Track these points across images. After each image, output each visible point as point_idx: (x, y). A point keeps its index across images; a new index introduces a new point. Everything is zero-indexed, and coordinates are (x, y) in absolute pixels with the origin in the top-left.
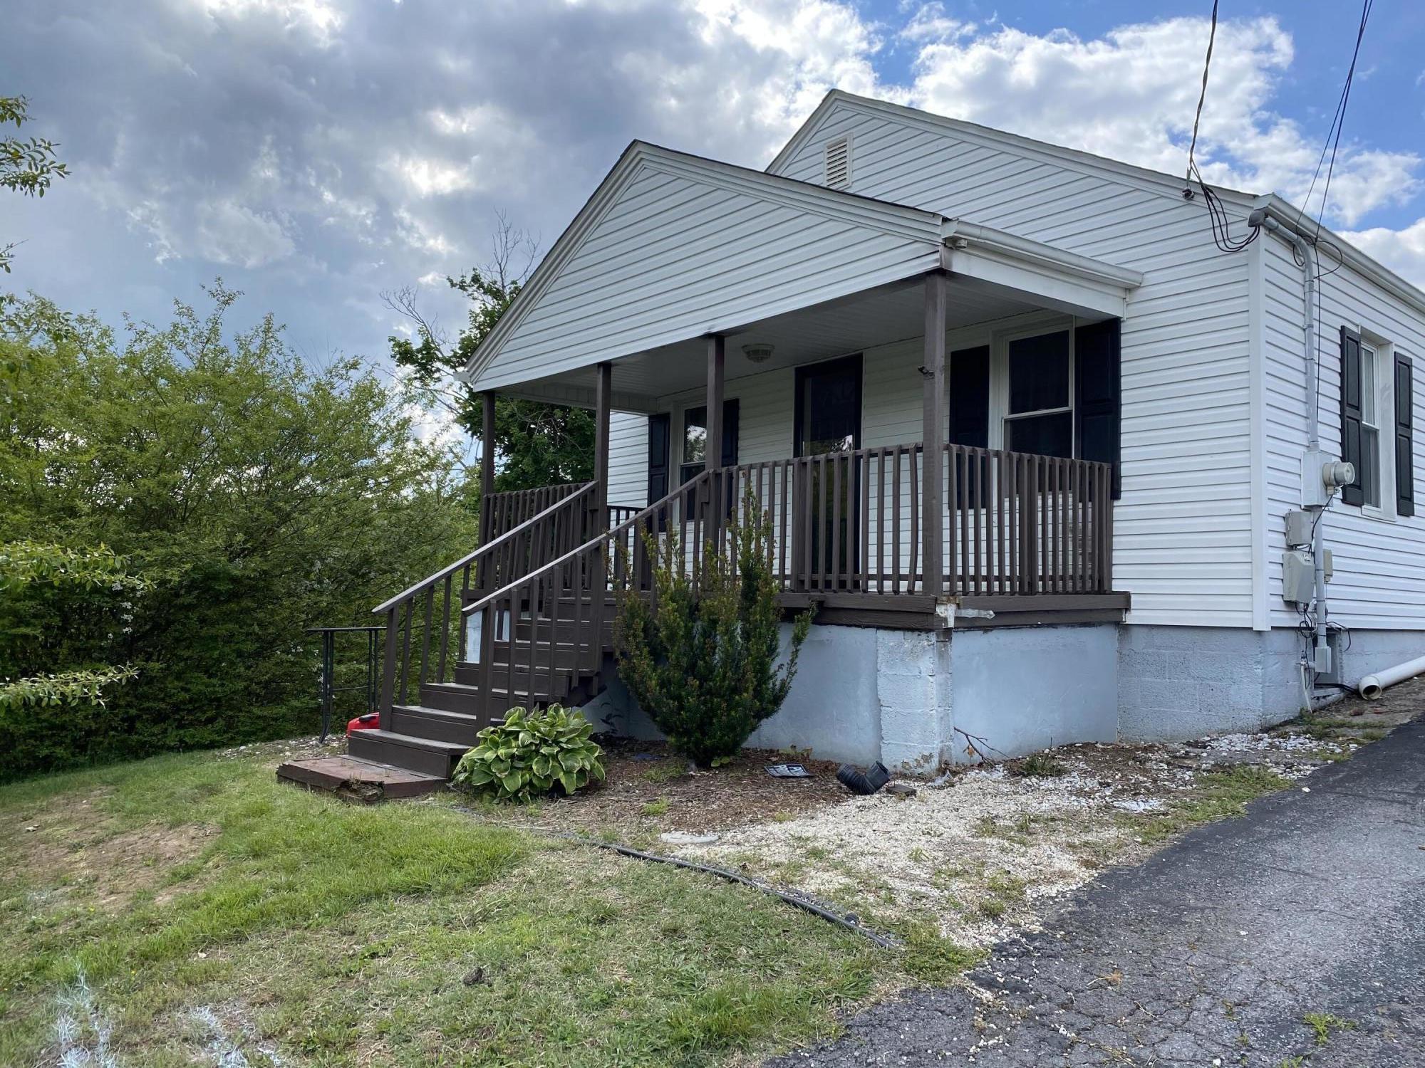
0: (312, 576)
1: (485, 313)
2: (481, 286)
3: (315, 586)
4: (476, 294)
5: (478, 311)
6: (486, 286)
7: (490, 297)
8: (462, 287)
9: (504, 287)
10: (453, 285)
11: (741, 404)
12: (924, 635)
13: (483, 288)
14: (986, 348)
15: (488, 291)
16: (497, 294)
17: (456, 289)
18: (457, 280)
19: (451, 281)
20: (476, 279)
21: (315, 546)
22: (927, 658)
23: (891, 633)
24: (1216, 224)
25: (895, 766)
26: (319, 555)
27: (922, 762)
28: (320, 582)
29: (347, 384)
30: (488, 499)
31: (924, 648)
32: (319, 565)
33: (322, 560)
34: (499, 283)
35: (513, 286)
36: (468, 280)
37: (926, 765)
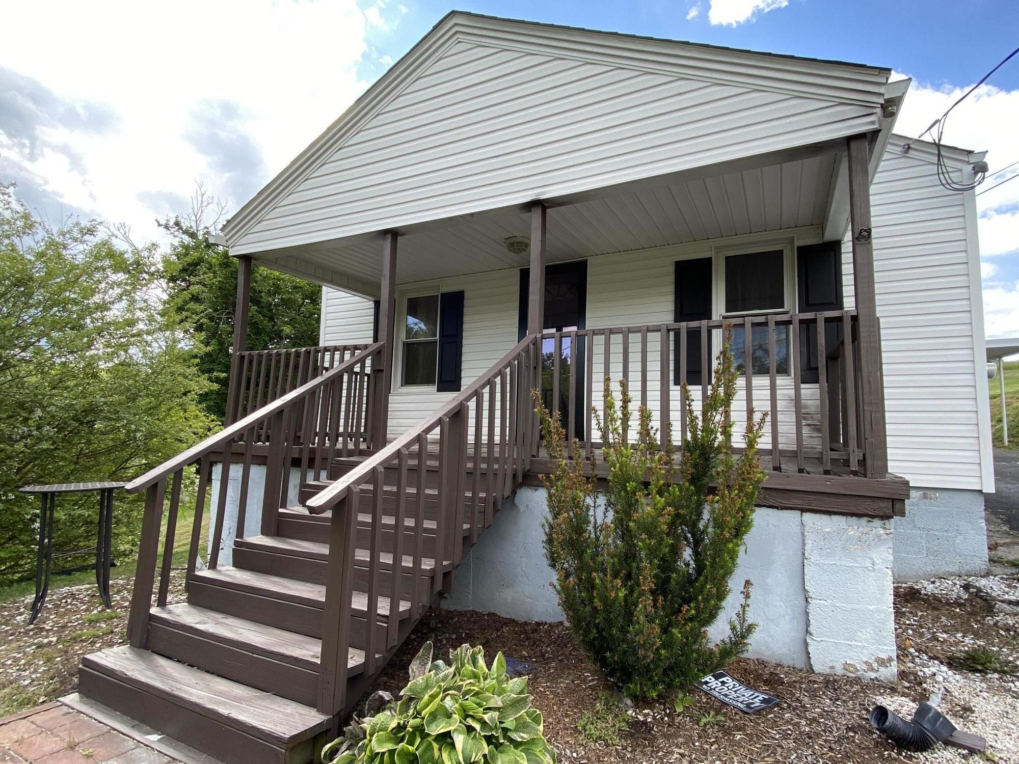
0: (31, 422)
1: (183, 246)
2: (181, 228)
3: (35, 433)
4: (176, 233)
5: (177, 244)
6: (184, 228)
7: (187, 237)
8: (167, 227)
9: (197, 231)
10: (160, 225)
11: (466, 295)
12: (877, 522)
13: (182, 230)
14: (710, 259)
15: (185, 232)
16: (193, 235)
17: (162, 229)
18: (163, 222)
19: (158, 222)
20: (177, 224)
21: (36, 395)
22: (883, 548)
23: (825, 518)
24: (940, 171)
25: (832, 668)
26: (40, 404)
27: (875, 665)
28: (39, 428)
29: (81, 247)
30: (242, 357)
31: (879, 536)
32: (39, 412)
33: (44, 408)
34: (195, 227)
35: (205, 230)
36: (171, 223)
37: (882, 669)
